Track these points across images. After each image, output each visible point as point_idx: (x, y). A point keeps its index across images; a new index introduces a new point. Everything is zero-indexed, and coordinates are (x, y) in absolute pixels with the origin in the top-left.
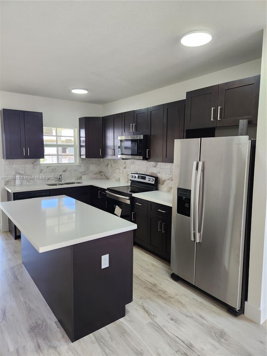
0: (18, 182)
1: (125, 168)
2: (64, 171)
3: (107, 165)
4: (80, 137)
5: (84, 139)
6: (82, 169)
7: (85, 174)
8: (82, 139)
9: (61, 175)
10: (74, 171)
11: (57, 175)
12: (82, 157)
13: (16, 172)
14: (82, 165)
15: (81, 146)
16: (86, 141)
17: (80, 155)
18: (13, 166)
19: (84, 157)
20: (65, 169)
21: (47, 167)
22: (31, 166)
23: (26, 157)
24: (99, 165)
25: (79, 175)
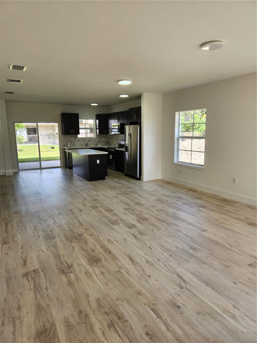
0: (69, 145)
1: (117, 139)
2: (89, 141)
3: (110, 138)
4: (96, 124)
5: (98, 125)
6: (97, 140)
7: (99, 143)
8: (97, 125)
9: (87, 143)
10: (94, 141)
11: (86, 142)
12: (97, 134)
13: (68, 141)
14: (98, 138)
15: (97, 129)
16: (99, 126)
17: (97, 133)
18: (67, 138)
19: (98, 134)
20: (89, 140)
21: (81, 139)
22: (74, 138)
23: (72, 134)
24: (106, 138)
25: (96, 143)
